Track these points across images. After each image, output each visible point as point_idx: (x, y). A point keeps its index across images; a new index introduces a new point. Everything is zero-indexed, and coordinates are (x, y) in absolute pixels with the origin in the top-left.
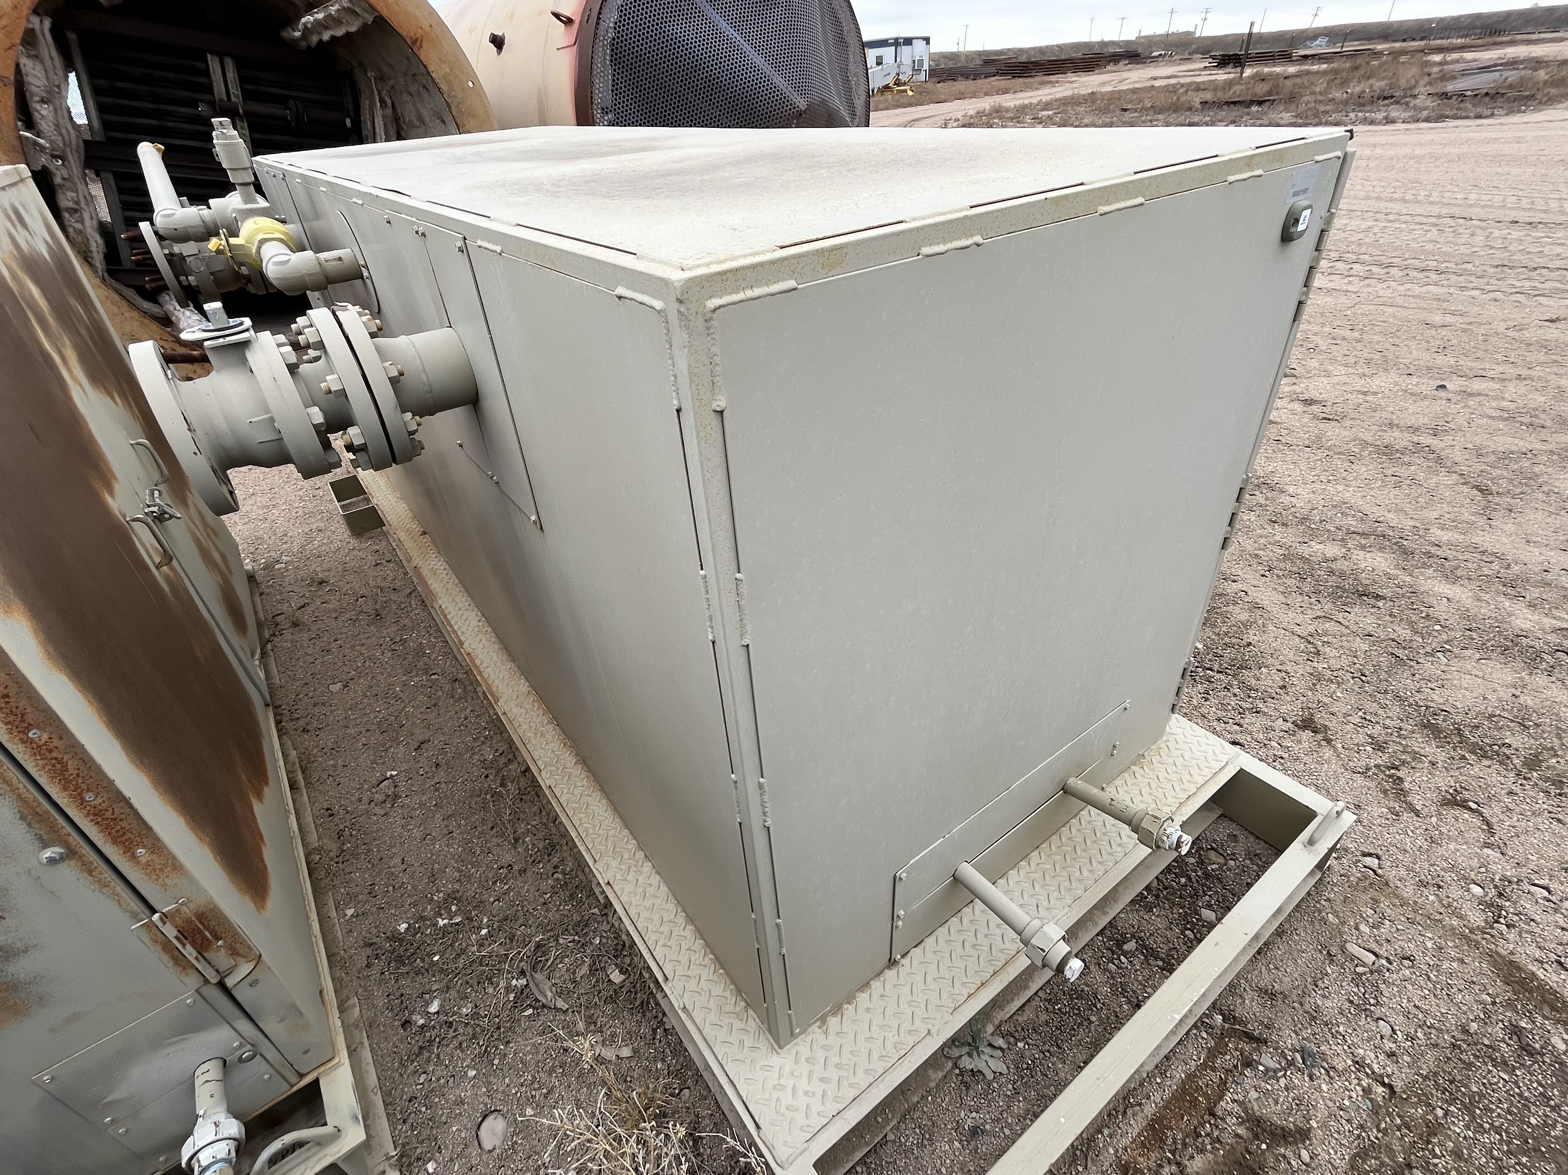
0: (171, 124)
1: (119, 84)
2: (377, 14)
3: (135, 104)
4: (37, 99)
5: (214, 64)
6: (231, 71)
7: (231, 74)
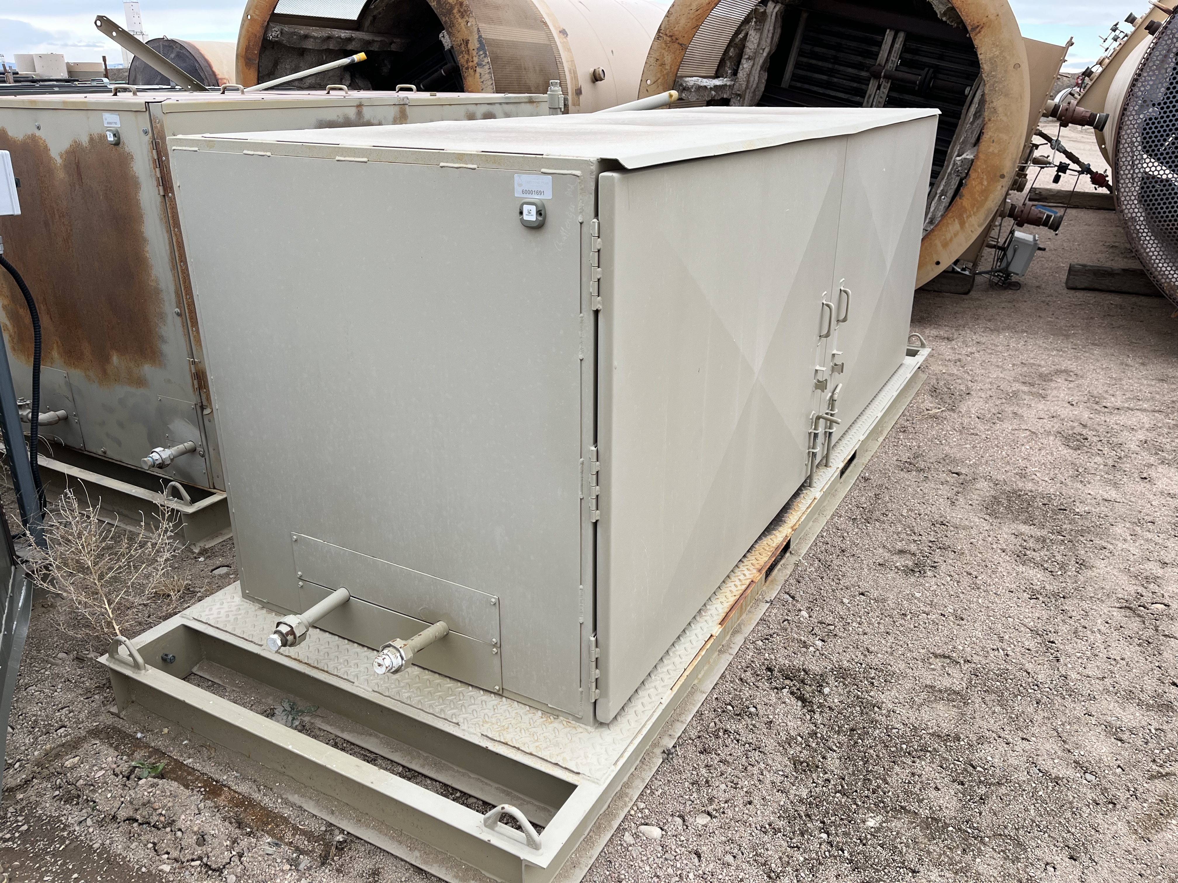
0: (836, 80)
1: (817, 49)
2: (950, 5)
3: (820, 63)
4: (747, 57)
5: (889, 36)
6: (899, 43)
7: (898, 46)
